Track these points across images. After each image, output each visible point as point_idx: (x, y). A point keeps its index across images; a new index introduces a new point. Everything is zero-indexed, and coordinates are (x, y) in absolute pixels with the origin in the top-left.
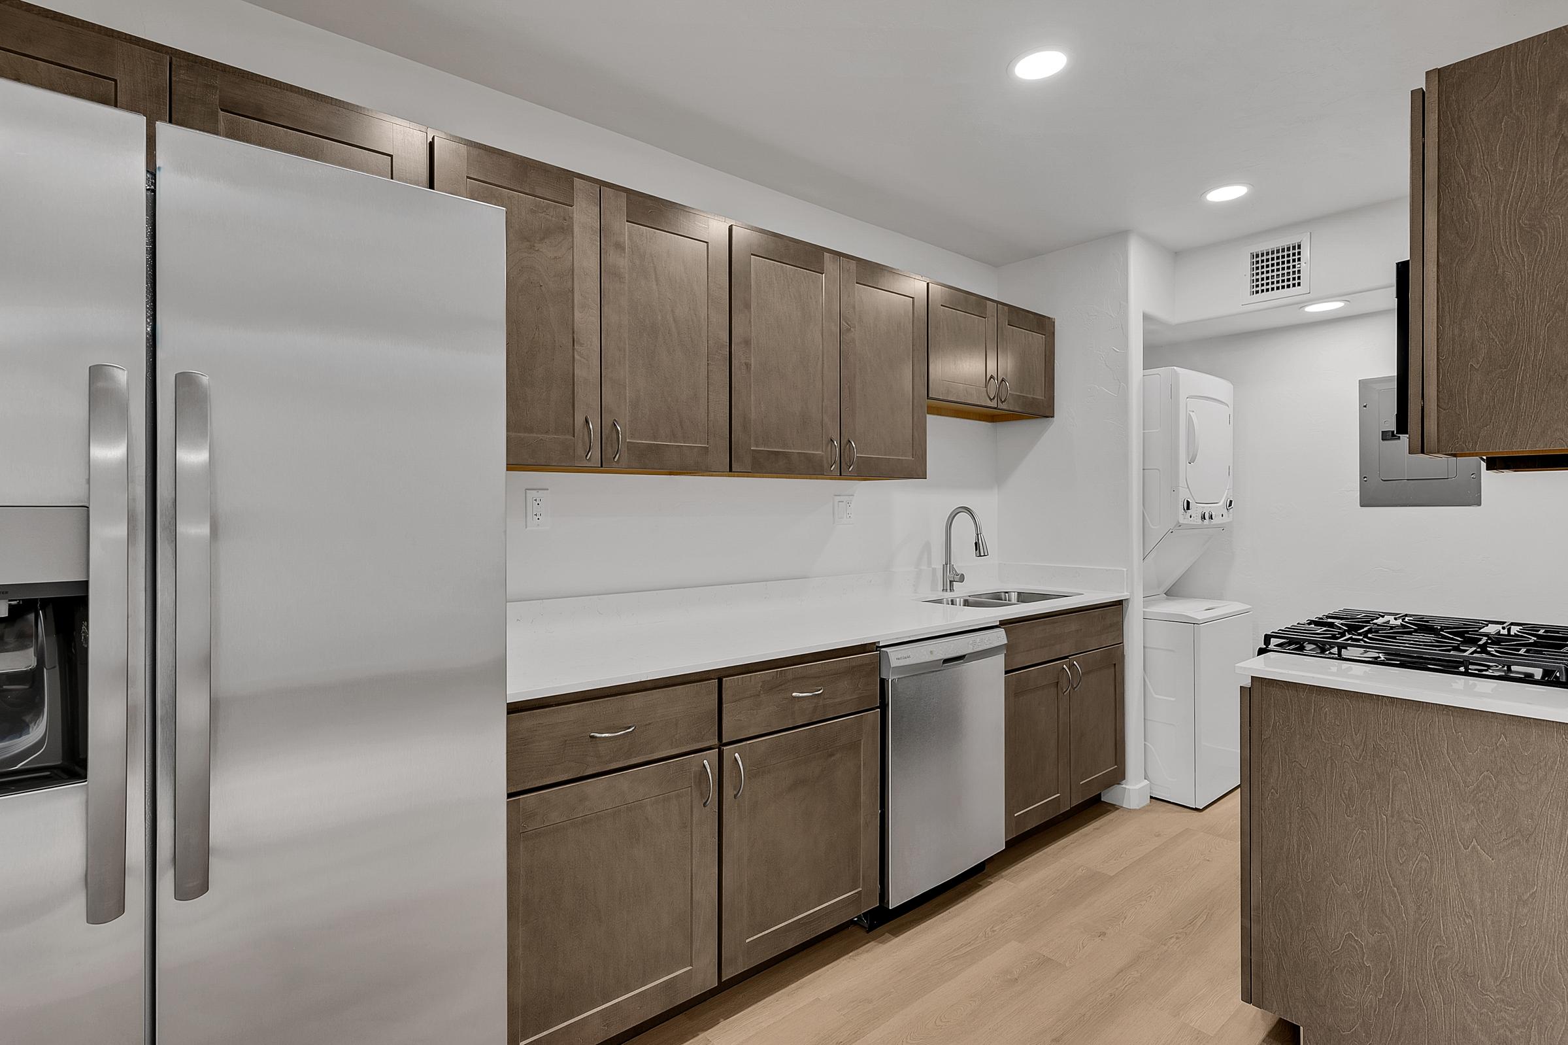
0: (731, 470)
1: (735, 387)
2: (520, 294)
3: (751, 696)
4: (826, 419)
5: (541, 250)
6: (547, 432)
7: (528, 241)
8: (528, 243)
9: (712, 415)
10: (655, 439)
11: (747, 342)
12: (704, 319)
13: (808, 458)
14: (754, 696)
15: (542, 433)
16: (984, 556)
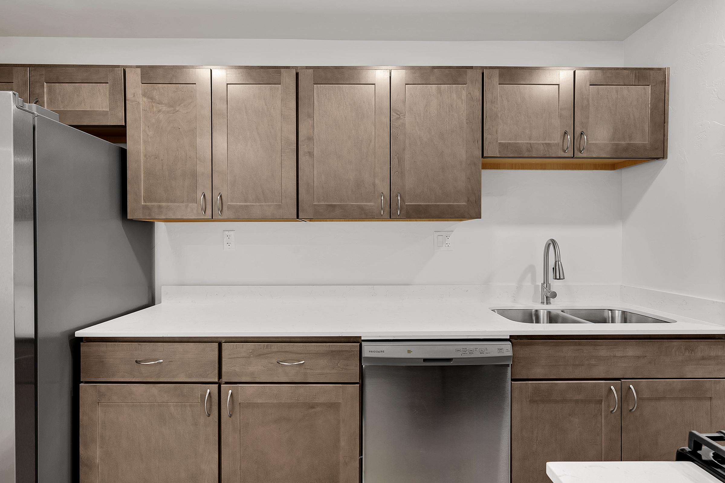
0: (298, 217)
1: (300, 168)
2: (168, 135)
3: (243, 357)
4: (377, 181)
5: (179, 110)
6: (182, 202)
7: (173, 107)
8: (173, 108)
9: (283, 185)
10: (246, 202)
11: (310, 139)
12: (279, 130)
13: (361, 208)
14: (246, 357)
15: (180, 203)
16: (560, 279)
